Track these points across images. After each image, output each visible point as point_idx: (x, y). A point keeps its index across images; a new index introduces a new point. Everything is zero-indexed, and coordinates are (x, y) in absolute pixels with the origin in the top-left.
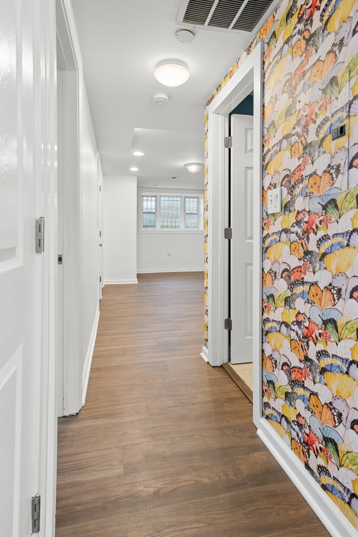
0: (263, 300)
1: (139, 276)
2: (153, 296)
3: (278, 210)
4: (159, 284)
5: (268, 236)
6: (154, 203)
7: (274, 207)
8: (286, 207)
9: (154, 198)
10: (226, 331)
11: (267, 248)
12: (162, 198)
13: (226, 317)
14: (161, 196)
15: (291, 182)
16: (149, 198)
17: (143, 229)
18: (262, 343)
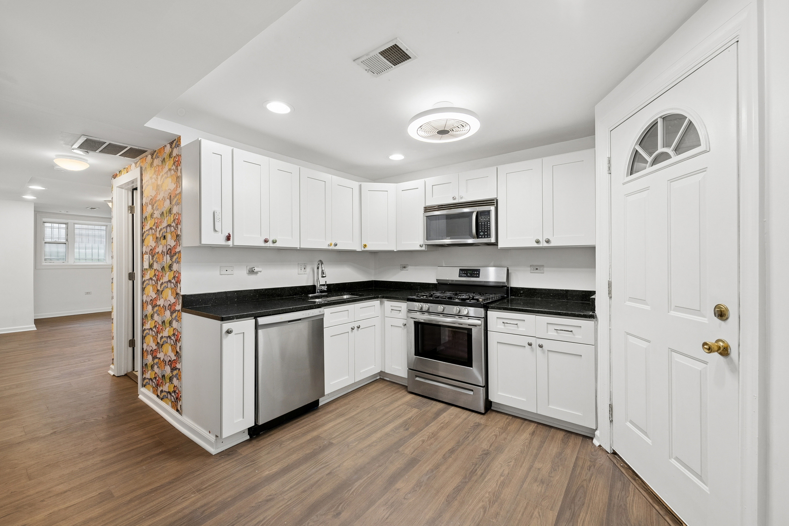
0: (143, 319)
1: (37, 322)
2: (61, 339)
3: (148, 268)
4: (70, 328)
5: (145, 281)
6: (63, 232)
7: (146, 266)
8: (151, 266)
9: (64, 226)
10: (131, 349)
11: (145, 288)
12: (76, 226)
13: (131, 338)
14: (74, 224)
15: (152, 253)
16: (56, 225)
17: (44, 264)
18: (143, 344)
